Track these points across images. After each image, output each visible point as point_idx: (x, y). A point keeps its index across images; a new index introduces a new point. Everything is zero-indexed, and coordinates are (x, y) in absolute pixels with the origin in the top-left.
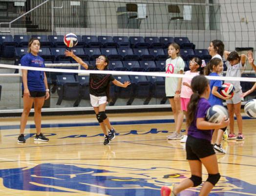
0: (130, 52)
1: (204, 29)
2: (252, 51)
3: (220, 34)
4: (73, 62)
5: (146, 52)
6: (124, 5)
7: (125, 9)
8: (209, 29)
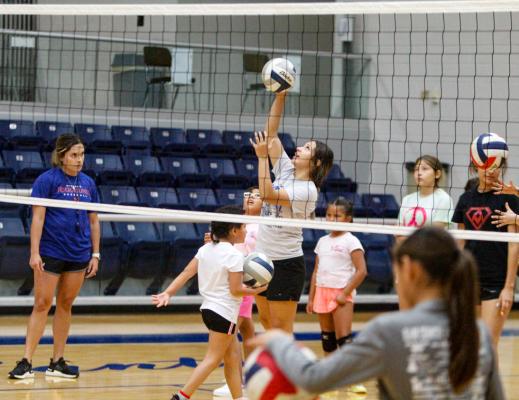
0: (152, 165)
1: (329, 116)
2: (447, 172)
3: (368, 128)
4: (17, 185)
5: (191, 166)
6: (141, 51)
7: (143, 60)
8: (340, 114)
